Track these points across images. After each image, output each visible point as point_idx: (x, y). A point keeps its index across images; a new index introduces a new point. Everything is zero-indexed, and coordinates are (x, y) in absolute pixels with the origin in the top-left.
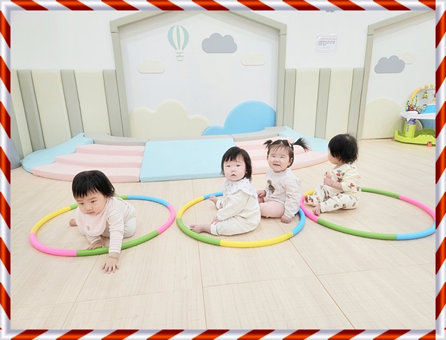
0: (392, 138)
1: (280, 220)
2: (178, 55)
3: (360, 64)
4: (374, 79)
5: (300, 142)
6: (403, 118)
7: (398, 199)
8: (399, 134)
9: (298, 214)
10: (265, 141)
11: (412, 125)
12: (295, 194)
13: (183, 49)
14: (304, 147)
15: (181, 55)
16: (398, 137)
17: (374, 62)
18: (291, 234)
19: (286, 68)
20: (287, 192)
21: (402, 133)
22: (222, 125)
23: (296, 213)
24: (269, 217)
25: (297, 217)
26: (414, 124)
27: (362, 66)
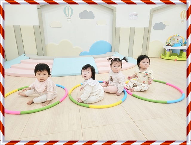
0: (160, 57)
1: (116, 94)
2: (68, 19)
3: (147, 26)
4: (153, 32)
5: (124, 59)
6: (165, 48)
7: (166, 84)
8: (163, 55)
9: (124, 92)
10: (108, 58)
11: (169, 52)
12: (123, 83)
13: (70, 17)
14: (127, 61)
15: (70, 19)
16: (162, 57)
17: (153, 25)
18: (121, 101)
19: (116, 26)
20: (119, 82)
21: (164, 55)
22: (88, 51)
23: (123, 91)
24: (111, 93)
25: (123, 93)
26: (169, 51)
27: (148, 27)
